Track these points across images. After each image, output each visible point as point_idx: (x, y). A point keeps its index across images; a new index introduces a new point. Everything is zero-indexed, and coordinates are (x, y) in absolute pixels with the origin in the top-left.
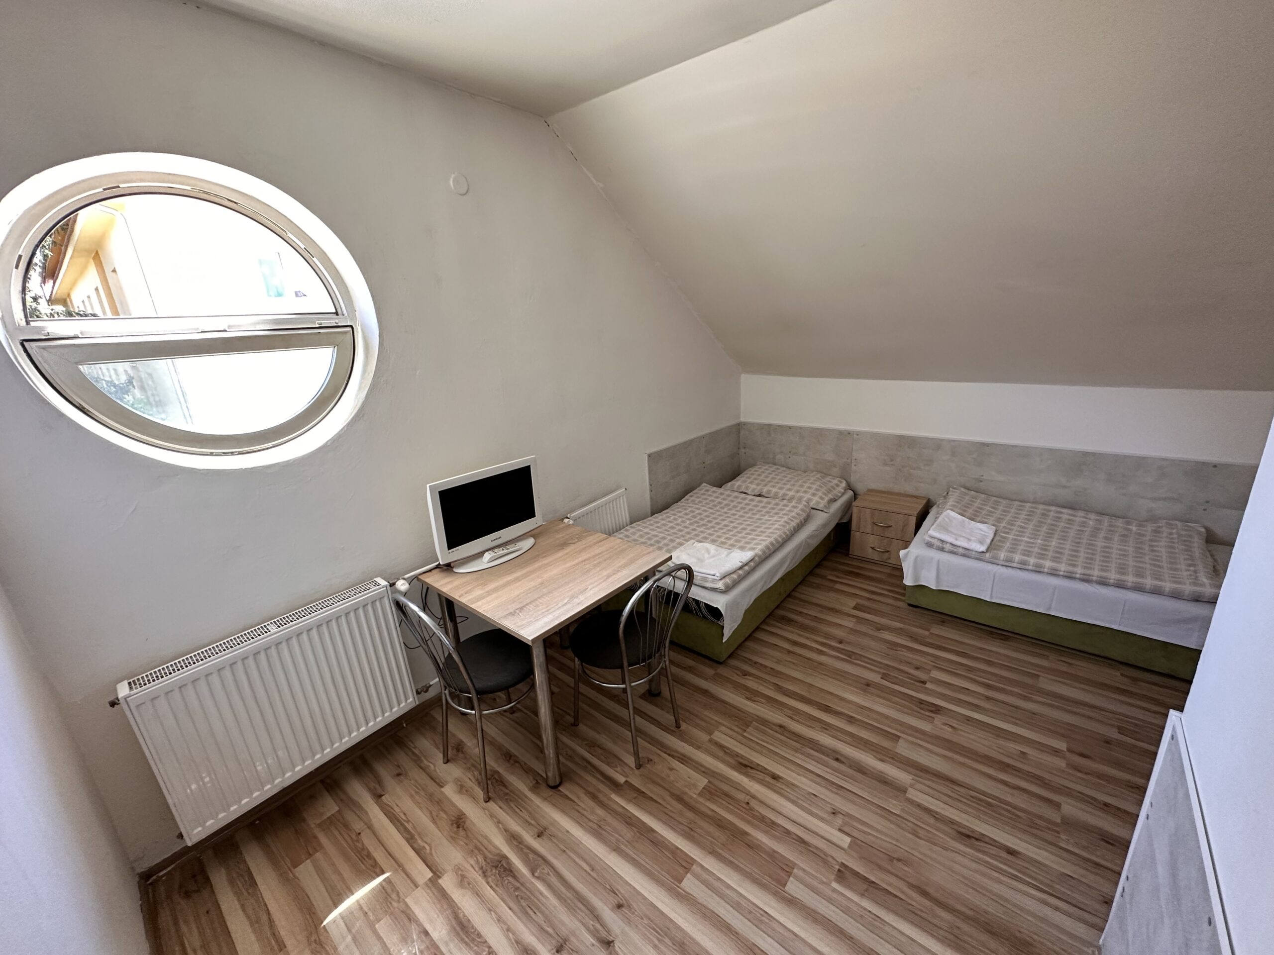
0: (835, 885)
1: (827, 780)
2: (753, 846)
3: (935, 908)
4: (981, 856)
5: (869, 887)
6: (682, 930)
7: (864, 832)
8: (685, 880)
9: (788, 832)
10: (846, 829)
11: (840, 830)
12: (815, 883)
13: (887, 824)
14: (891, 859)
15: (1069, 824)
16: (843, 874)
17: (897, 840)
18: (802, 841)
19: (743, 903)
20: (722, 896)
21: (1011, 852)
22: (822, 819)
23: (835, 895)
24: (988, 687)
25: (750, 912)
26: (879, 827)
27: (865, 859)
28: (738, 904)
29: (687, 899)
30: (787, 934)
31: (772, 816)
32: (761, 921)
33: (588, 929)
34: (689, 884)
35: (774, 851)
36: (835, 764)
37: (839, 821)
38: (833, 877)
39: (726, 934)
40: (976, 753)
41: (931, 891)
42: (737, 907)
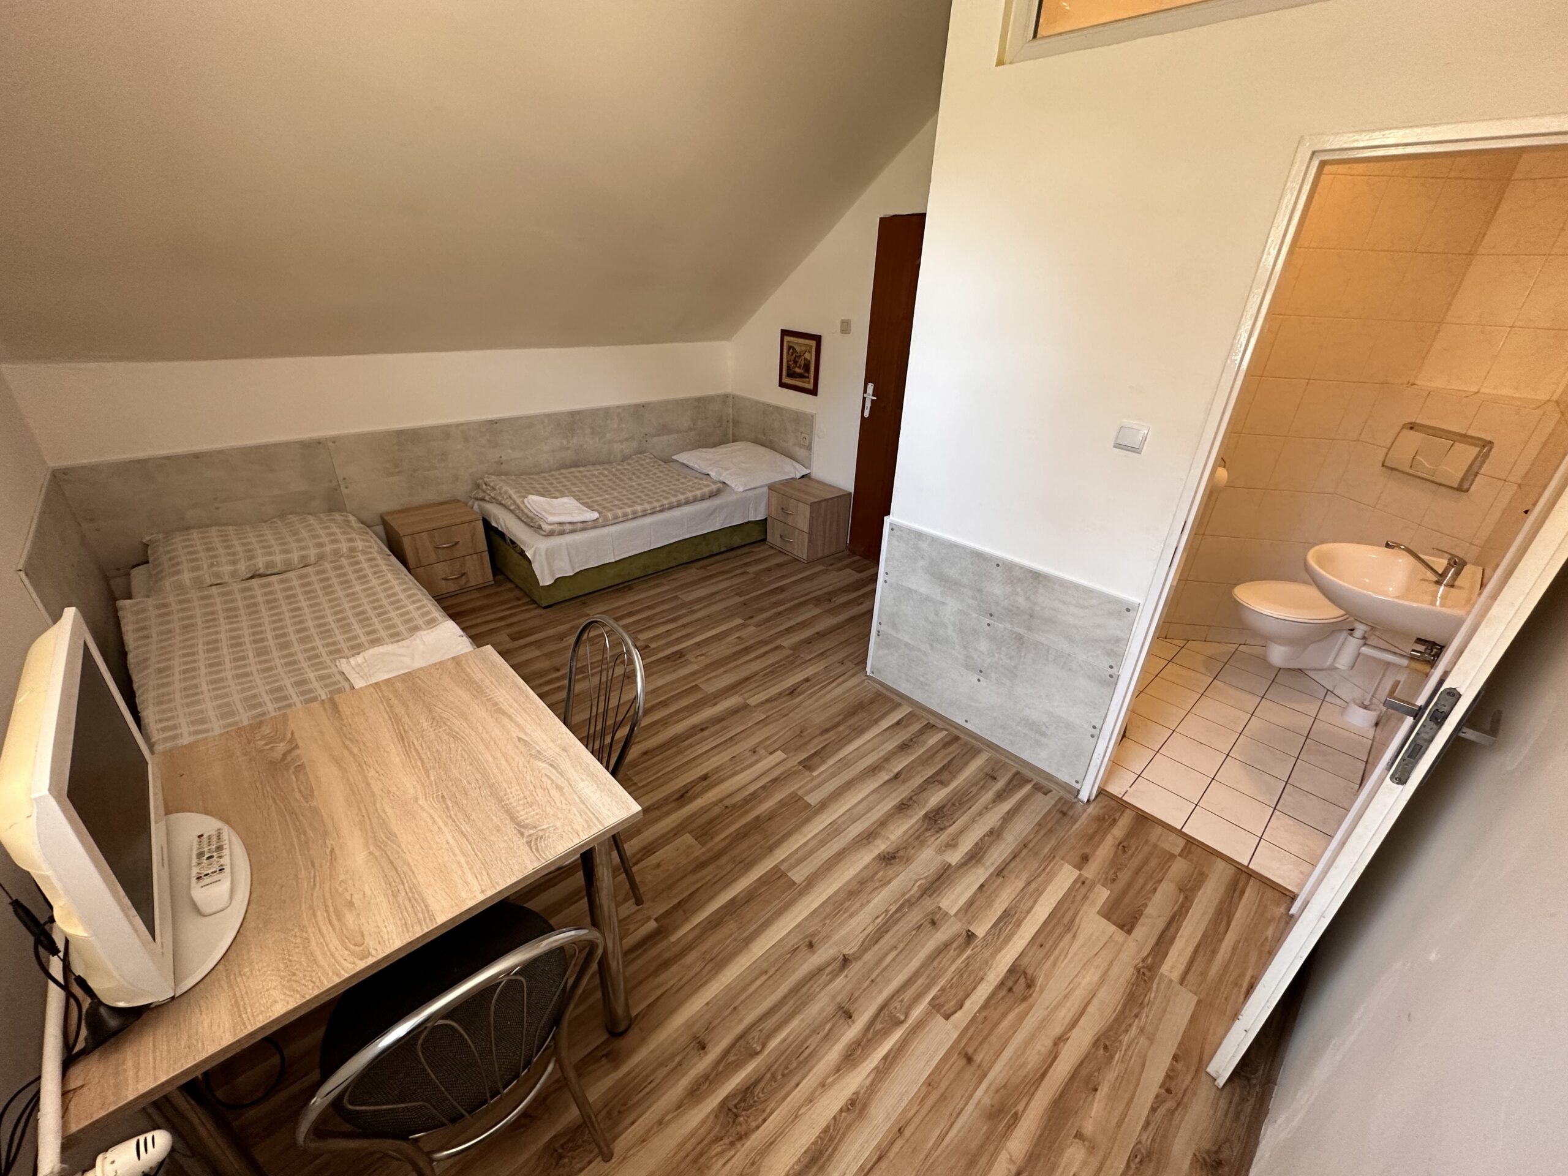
0: (815, 774)
1: (722, 743)
2: (771, 816)
3: (837, 729)
4: (806, 694)
5: (820, 756)
6: (838, 890)
7: (775, 741)
8: (794, 879)
9: (764, 787)
10: (771, 749)
11: (771, 753)
12: (810, 786)
13: (771, 726)
14: (800, 735)
15: (796, 648)
16: (807, 765)
17: (786, 726)
18: (774, 781)
19: (820, 837)
20: (812, 852)
21: (807, 680)
22: (757, 762)
23: (823, 776)
24: (673, 620)
25: (828, 834)
26: (773, 731)
27: (798, 749)
28: (821, 841)
29: (811, 883)
30: (847, 816)
31: (746, 793)
32: (836, 830)
33: (830, 981)
34: (798, 875)
35: (780, 801)
36: (705, 733)
37: (762, 752)
38: (808, 773)
39: (845, 857)
40: (729, 657)
41: (827, 726)
42: (823, 843)
